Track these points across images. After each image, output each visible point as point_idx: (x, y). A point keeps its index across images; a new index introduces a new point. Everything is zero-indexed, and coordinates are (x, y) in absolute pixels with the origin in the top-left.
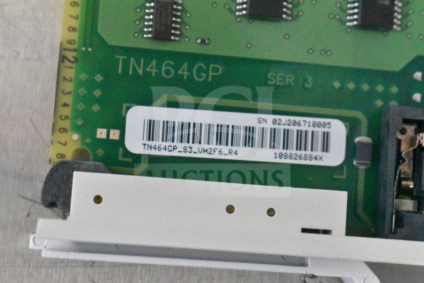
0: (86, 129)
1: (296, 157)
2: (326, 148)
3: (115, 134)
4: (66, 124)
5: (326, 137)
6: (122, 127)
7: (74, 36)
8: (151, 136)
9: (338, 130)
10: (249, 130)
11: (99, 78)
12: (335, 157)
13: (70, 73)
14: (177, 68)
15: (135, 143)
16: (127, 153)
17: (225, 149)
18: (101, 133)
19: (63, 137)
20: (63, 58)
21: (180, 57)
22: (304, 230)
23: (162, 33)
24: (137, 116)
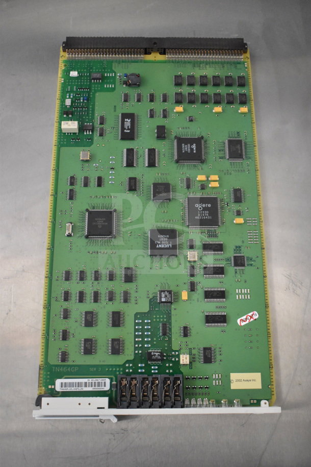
0: (46, 386)
1: (97, 389)
2: (105, 386)
3: (53, 387)
4: (41, 385)
5: (105, 383)
6: (54, 385)
7: (42, 363)
8: (62, 387)
9: (108, 381)
10: (86, 383)
11: (49, 373)
12: (107, 388)
13: (42, 372)
14: (67, 369)
15: (58, 388)
16: (56, 391)
17: (80, 388)
18: (50, 387)
19: (41, 388)
20: (40, 369)
21: (69, 366)
22: (98, 408)
23: (63, 360)
24: (58, 382)
